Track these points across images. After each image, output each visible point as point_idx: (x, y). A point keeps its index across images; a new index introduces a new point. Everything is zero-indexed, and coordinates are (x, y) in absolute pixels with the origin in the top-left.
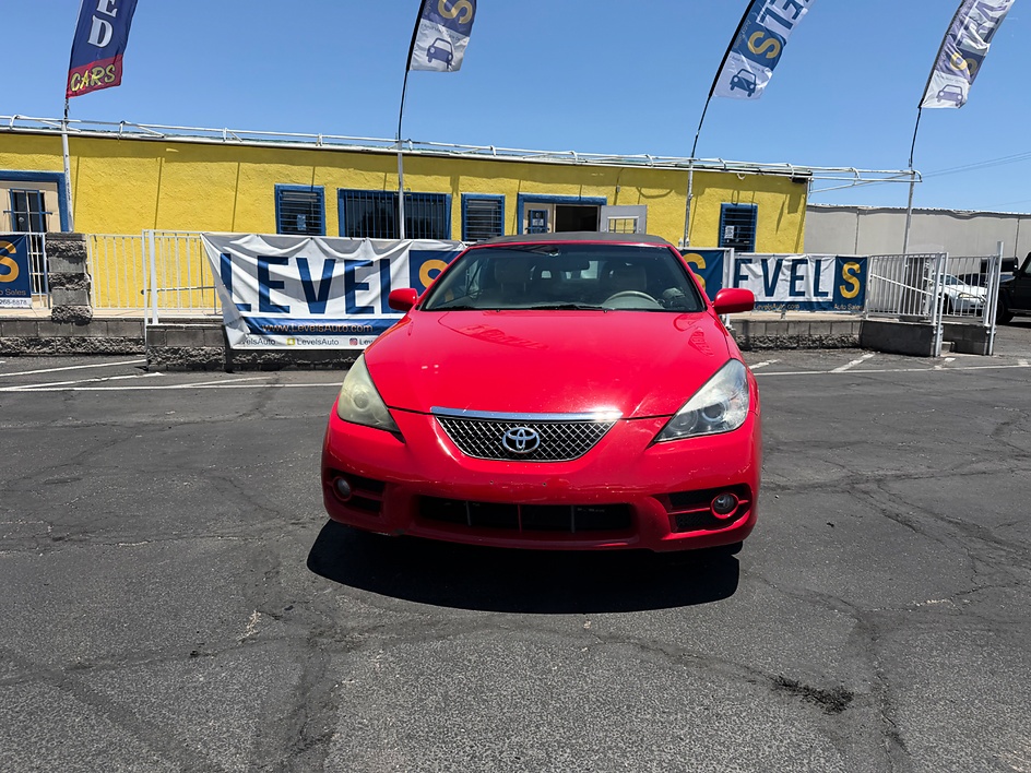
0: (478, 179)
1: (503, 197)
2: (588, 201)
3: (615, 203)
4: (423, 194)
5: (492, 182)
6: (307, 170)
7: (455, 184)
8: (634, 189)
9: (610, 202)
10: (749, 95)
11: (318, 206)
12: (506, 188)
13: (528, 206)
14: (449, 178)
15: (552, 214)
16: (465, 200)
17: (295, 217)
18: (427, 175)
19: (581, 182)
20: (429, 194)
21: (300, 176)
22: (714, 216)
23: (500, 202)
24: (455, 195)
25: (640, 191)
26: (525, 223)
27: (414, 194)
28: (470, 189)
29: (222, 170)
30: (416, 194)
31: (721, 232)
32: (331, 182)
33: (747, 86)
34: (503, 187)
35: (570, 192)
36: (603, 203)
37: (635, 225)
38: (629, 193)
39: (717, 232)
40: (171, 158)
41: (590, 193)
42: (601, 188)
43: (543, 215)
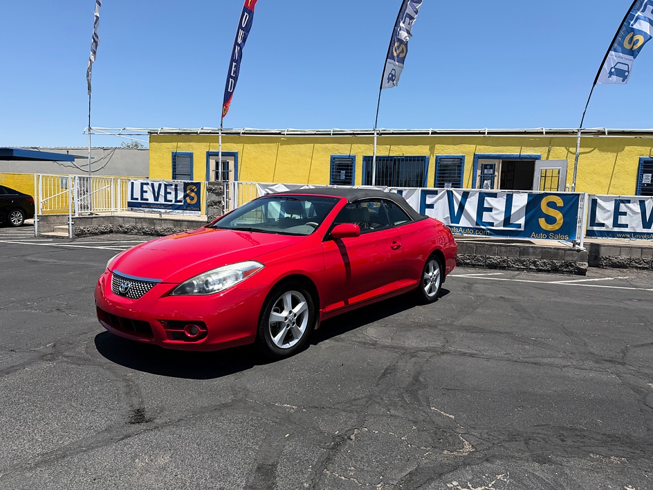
0: (448, 146)
1: (464, 157)
2: (526, 157)
3: (547, 158)
4: (411, 157)
5: (456, 147)
6: (347, 146)
7: (432, 149)
8: (563, 148)
9: (544, 157)
10: (623, 81)
11: (351, 166)
12: (466, 151)
13: (482, 162)
14: (428, 146)
15: (499, 166)
16: (438, 159)
17: (340, 172)
18: (415, 145)
19: (522, 144)
20: (415, 157)
21: (343, 150)
22: (634, 167)
23: (461, 160)
24: (432, 156)
25: (568, 150)
26: (479, 172)
27: (406, 157)
28: (442, 152)
29: (305, 148)
30: (407, 157)
31: (639, 178)
32: (360, 152)
33: (622, 74)
34: (464, 150)
35: (513, 151)
36: (538, 158)
37: (559, 173)
38: (560, 152)
39: (636, 178)
40: (283, 143)
41: (528, 152)
42: (537, 148)
43: (492, 167)
